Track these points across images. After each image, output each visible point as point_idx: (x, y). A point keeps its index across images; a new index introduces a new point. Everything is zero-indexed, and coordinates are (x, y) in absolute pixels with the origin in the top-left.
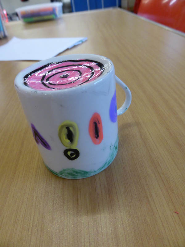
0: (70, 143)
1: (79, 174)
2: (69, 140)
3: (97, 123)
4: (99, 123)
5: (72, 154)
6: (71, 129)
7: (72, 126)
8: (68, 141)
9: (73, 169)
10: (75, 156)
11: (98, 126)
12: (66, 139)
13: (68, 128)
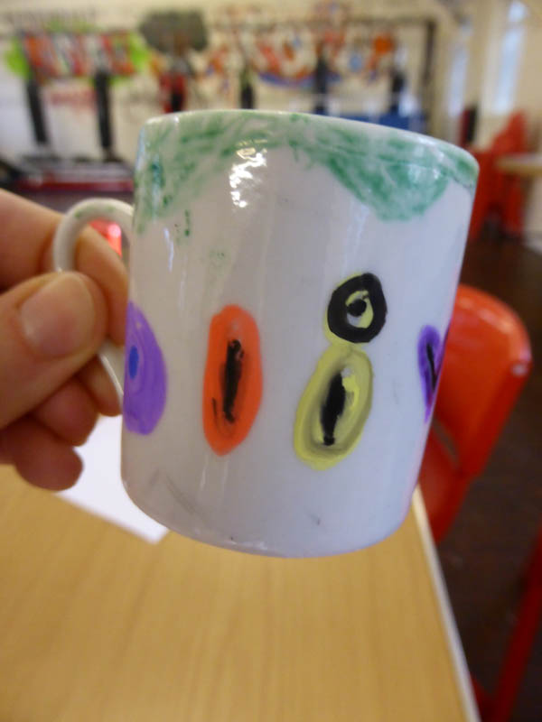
0: (343, 374)
1: (371, 168)
2: (343, 388)
3: (221, 414)
4: (214, 402)
5: (358, 309)
6: (319, 435)
7: (312, 444)
8: (348, 383)
9: (385, 217)
10: (351, 299)
11: (219, 396)
12: (353, 394)
13: (329, 440)
